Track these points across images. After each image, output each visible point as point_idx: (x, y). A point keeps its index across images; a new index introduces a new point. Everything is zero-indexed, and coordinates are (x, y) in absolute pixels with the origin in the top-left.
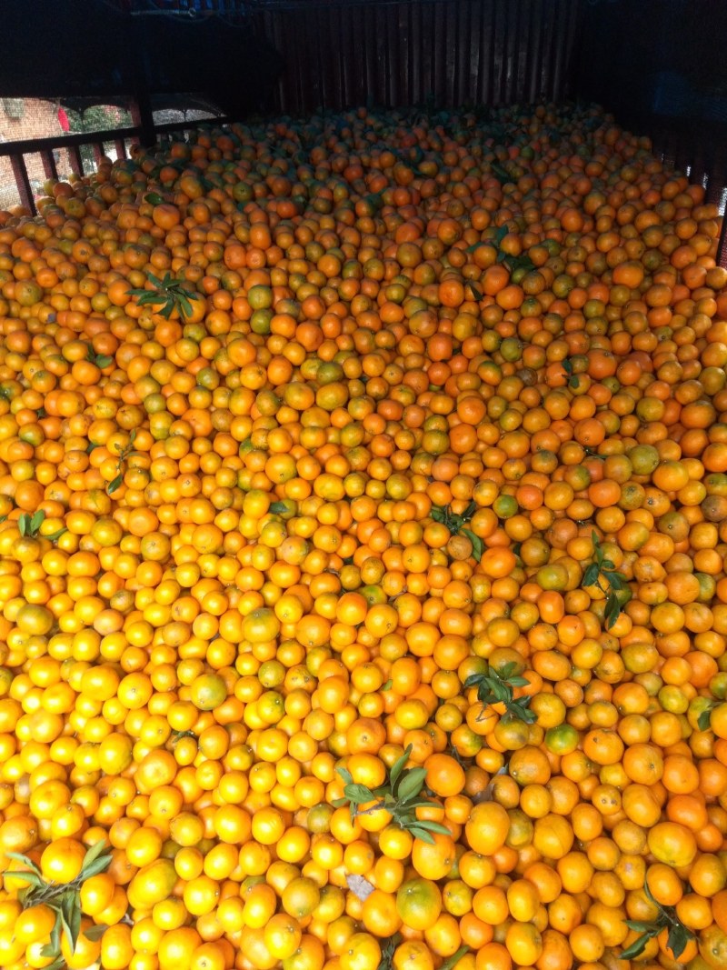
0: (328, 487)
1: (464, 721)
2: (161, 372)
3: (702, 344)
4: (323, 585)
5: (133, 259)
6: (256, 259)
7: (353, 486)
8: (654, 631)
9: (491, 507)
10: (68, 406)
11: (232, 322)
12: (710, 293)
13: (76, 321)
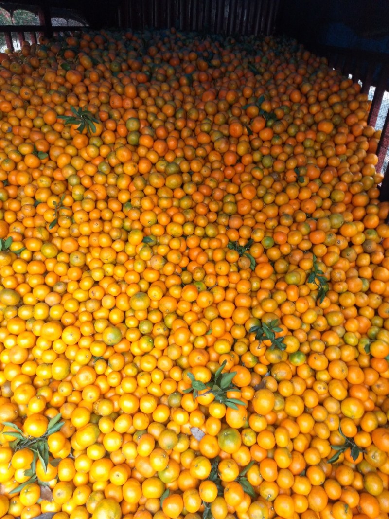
0: (175, 229)
1: (249, 350)
2: (77, 163)
3: (362, 164)
4: (173, 281)
5: (57, 99)
6: (128, 103)
7: (188, 229)
8: (340, 305)
9: (260, 242)
10: (23, 179)
11: (116, 138)
12: (365, 139)
13: (25, 132)
